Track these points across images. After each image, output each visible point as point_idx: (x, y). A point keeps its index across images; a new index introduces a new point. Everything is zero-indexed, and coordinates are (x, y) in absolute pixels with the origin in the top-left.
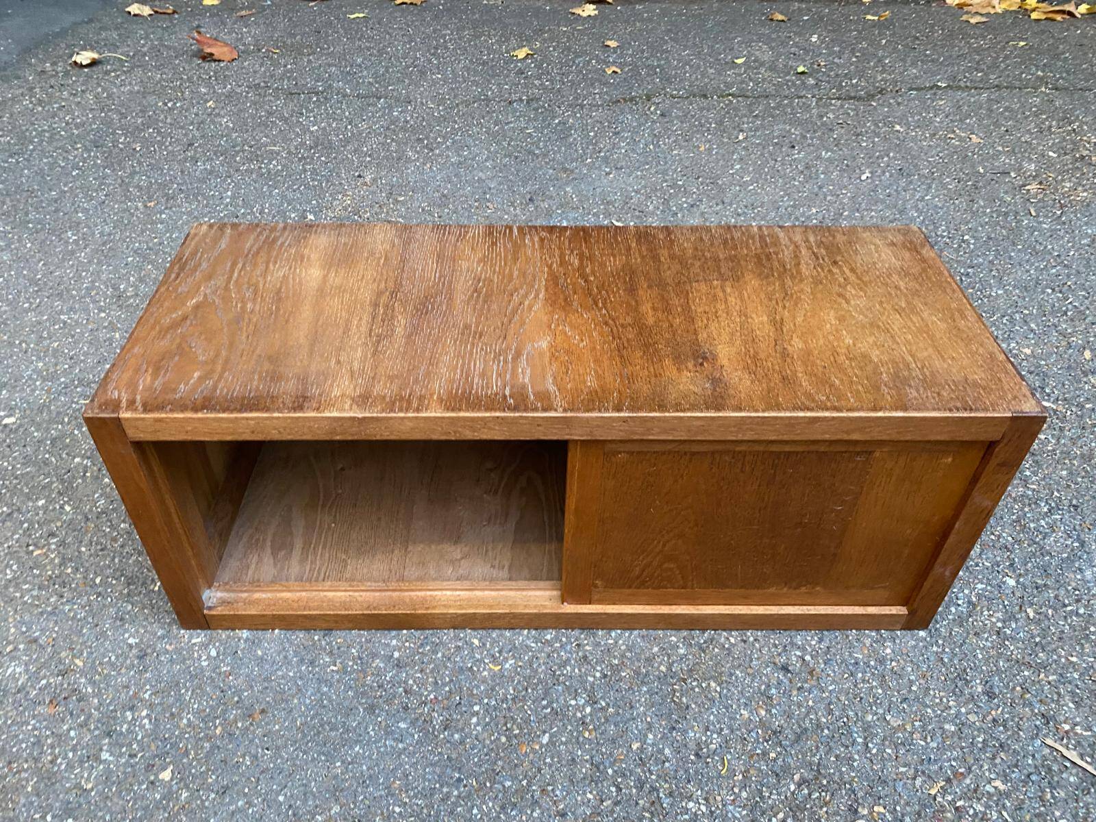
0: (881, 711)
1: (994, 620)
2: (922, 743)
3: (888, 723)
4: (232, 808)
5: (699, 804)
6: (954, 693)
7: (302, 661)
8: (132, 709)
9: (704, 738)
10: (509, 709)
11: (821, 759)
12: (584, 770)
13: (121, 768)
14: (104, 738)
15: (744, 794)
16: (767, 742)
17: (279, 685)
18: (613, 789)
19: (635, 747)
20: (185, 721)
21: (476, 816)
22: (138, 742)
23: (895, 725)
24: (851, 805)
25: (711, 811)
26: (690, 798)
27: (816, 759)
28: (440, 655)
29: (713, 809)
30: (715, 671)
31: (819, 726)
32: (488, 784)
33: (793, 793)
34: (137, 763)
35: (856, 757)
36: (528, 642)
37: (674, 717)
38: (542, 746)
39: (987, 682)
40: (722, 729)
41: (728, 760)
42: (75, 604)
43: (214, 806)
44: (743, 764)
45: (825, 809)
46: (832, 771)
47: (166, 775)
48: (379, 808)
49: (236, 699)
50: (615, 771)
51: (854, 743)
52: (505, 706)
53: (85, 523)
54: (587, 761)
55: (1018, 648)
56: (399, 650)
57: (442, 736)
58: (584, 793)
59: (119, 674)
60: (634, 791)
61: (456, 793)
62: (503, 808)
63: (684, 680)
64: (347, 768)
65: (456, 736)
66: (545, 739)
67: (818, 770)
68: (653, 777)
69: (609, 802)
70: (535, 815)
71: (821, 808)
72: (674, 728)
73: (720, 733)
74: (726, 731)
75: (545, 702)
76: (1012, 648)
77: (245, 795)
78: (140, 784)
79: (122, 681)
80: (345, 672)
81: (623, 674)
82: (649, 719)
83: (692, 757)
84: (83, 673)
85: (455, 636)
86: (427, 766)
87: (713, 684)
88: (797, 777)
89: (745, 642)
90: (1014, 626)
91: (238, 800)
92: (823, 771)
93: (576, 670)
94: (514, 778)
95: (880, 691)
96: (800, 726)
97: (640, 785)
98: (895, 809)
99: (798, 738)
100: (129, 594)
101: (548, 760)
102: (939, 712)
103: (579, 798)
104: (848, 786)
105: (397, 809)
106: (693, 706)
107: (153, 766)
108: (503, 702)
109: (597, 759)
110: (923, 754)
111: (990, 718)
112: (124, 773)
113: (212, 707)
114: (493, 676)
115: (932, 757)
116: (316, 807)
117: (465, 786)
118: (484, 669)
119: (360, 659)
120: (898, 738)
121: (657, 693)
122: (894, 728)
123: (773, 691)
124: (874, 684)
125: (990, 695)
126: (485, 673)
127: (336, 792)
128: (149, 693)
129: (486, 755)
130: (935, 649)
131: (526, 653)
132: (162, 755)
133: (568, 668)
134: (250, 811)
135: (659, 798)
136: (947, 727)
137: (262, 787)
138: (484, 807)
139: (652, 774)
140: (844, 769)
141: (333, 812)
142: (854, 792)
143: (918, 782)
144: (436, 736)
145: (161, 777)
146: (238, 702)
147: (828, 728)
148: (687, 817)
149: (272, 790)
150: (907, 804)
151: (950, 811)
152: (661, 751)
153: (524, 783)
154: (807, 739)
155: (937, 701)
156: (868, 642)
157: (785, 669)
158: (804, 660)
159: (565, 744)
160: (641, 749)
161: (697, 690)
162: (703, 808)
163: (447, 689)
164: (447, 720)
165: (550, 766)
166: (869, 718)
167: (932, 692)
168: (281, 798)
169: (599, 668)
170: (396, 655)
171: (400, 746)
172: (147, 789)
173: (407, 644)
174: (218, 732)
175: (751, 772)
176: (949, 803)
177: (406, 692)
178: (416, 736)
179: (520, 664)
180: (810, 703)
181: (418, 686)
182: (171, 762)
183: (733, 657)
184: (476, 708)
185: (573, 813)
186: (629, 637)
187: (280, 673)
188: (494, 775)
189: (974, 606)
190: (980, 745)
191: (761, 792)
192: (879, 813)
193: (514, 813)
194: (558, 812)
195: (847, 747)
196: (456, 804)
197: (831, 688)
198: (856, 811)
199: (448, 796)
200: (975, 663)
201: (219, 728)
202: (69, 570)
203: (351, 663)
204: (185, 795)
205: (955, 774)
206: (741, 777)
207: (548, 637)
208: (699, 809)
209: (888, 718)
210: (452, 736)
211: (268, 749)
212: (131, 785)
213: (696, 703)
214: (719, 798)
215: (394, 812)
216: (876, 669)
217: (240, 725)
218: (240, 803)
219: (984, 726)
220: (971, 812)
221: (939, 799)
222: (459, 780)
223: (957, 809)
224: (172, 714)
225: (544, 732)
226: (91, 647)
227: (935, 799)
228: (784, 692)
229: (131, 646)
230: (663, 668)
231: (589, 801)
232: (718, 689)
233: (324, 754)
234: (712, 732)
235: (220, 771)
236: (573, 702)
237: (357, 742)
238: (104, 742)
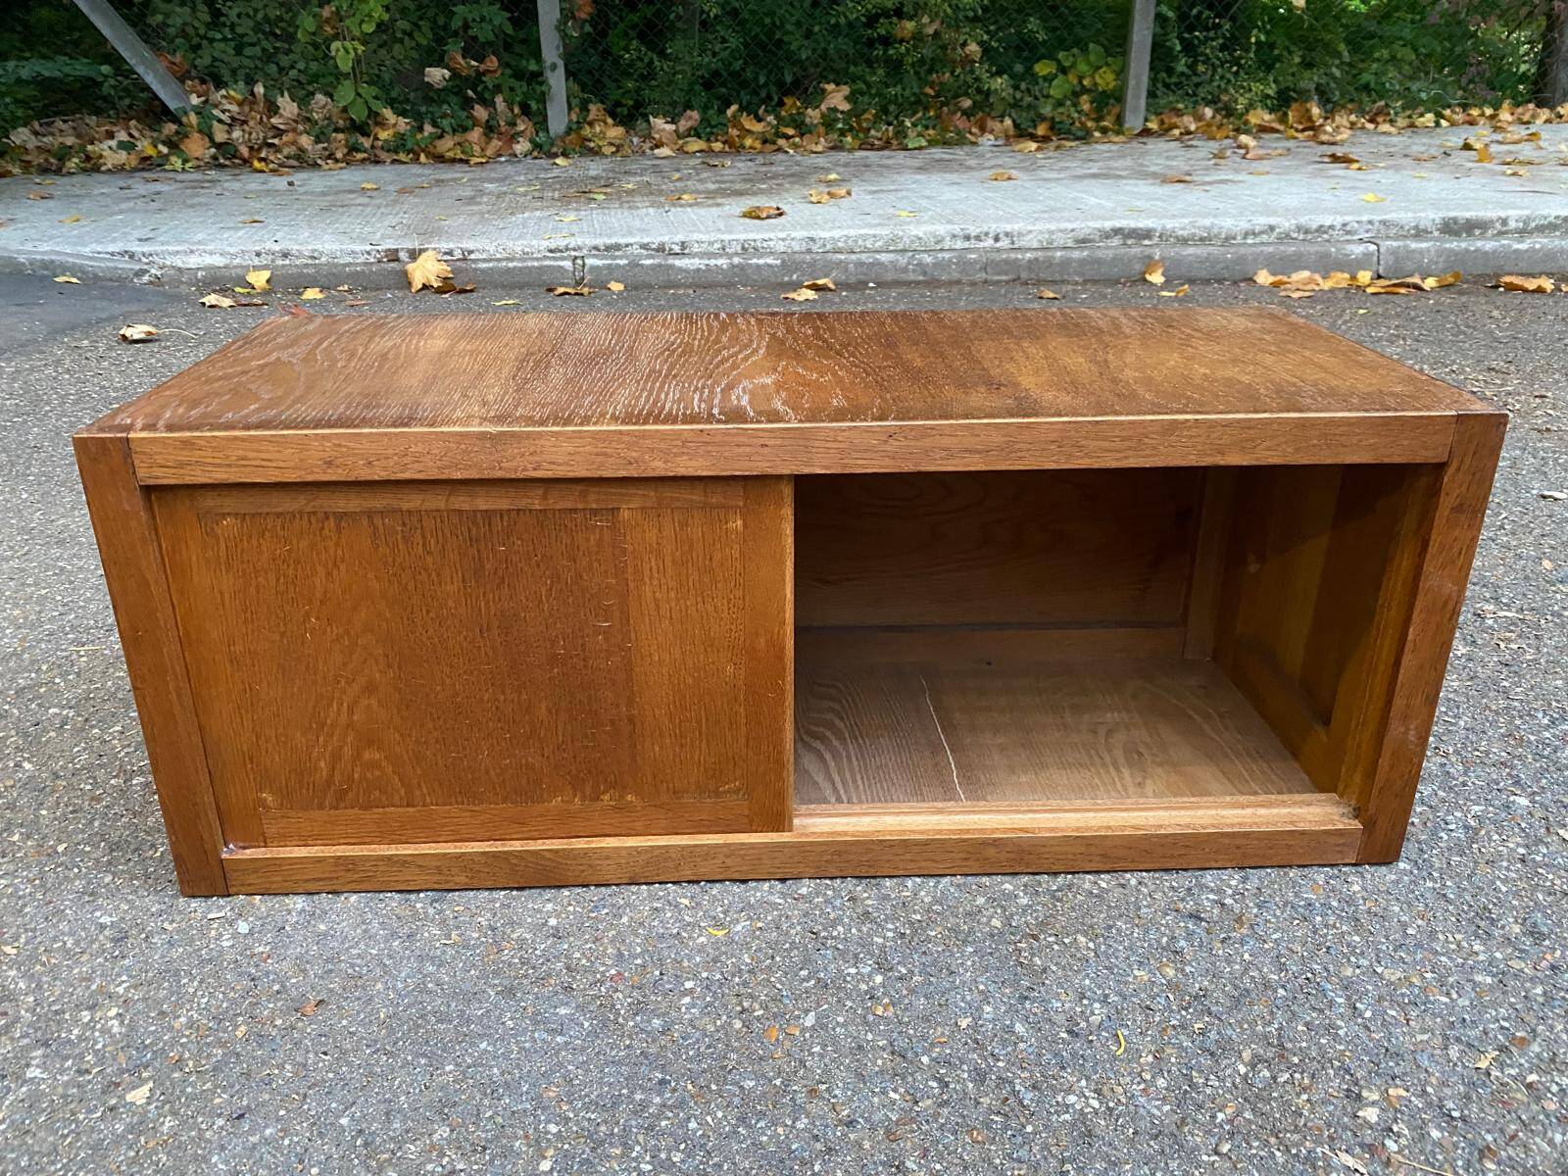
0: (1364, 962)
1: (1511, 845)
2: (1445, 999)
3: (1381, 976)
4: (254, 1139)
5: (1086, 1098)
6: (1477, 936)
7: (394, 935)
8: (92, 1008)
9: (1079, 1009)
10: (745, 984)
11: (1281, 1028)
12: (880, 1062)
13: (60, 1090)
14: (35, 1048)
15: (1161, 1083)
16: (1186, 1009)
17: (352, 966)
18: (934, 1084)
19: (964, 1023)
20: (183, 1020)
21: (695, 1131)
22: (96, 1052)
23: (1393, 978)
24: (1348, 1090)
25: (1108, 1108)
26: (1069, 1091)
27: (1272, 1029)
28: (625, 919)
29: (1111, 1104)
30: (1083, 924)
31: (1267, 985)
32: (714, 1087)
33: (1245, 1078)
34: (89, 1082)
35: (1339, 1023)
36: (772, 898)
37: (1026, 984)
38: (804, 1030)
39: (1525, 919)
40: (1106, 996)
41: (1124, 1036)
42: (17, 877)
43: (221, 1138)
44: (1152, 1042)
45: (1305, 1097)
46: (1304, 1044)
47: (139, 1096)
48: (523, 1129)
49: (276, 987)
50: (933, 1060)
51: (1331, 1004)
52: (737, 979)
53: (53, 781)
54: (884, 1049)
55: (1560, 877)
56: (558, 917)
57: (631, 1024)
58: (884, 1092)
59: (77, 962)
60: (971, 1085)
61: (657, 1100)
62: (742, 1120)
63: (1035, 937)
64: (464, 1073)
65: (657, 1022)
66: (810, 1020)
67: (1281, 1045)
68: (1001, 1064)
69: (929, 1102)
70: (800, 1125)
71: (1298, 1095)
72: (1026, 998)
73: (1105, 998)
74: (1113, 998)
75: (804, 973)
76: (1551, 877)
77: (279, 1119)
78: (90, 1111)
79: (80, 972)
80: (467, 947)
81: (933, 933)
82: (982, 987)
83: (1064, 1035)
84: (15, 963)
85: (650, 895)
86: (607, 1064)
87: (1082, 939)
88: (1247, 1055)
89: (1123, 886)
90: (1545, 851)
91: (265, 1127)
92: (1289, 1045)
93: (854, 931)
94: (759, 1076)
95: (1357, 938)
96: (1236, 987)
97: (980, 1077)
98: (1424, 1091)
99: (1237, 1002)
100: (109, 863)
101: (817, 1049)
102: (1460, 961)
103: (876, 1100)
104: (1336, 1063)
105: (553, 1128)
106: (1054, 968)
107: (118, 1085)
108: (733, 976)
109: (901, 1043)
110: (1450, 1015)
111: (1544, 964)
112: (64, 1096)
113: (233, 1001)
114: (716, 944)
115: (1466, 1017)
116: (407, 1132)
117: (674, 1090)
118: (700, 935)
119: (493, 929)
120: (1403, 995)
121: (991, 954)
122: (1392, 983)
123: (1183, 943)
124: (1344, 928)
125: (1536, 935)
126: (702, 939)
127: (443, 1109)
128: (124, 985)
129: (709, 1047)
130: (1429, 884)
131: (768, 912)
132: (136, 1070)
133: (840, 928)
134: (286, 1142)
135: (1015, 1093)
136: (1479, 978)
137: (312, 1107)
138: (709, 1119)
139: (999, 1060)
140: (1323, 1041)
141: (436, 1137)
142: (1348, 1071)
143: (1454, 1052)
144: (622, 1026)
145: (129, 1098)
146: (278, 992)
147: (1283, 987)
148: (1067, 1117)
149: (329, 1110)
150: (1444, 1084)
151: (1519, 1090)
152: (1010, 1030)
153: (778, 1082)
154: (1251, 1004)
155: (1453, 947)
156: (1321, 879)
157: (1196, 917)
158: (1223, 905)
159: (843, 1025)
160: (975, 1027)
161: (1056, 947)
162: (1095, 1104)
163: (639, 961)
164: (639, 1003)
165: (822, 1056)
166: (1349, 972)
167: (1441, 936)
168: (344, 1121)
169: (890, 926)
170: (553, 922)
171: (559, 1039)
172: (102, 1119)
173: (571, 908)
174: (239, 1034)
175: (1168, 1051)
176: (1515, 1078)
177: (568, 968)
178: (586, 1024)
179: (760, 925)
180: (1246, 956)
181: (588, 960)
182: (150, 1078)
183: (1109, 907)
184: (689, 985)
185: (866, 1120)
186: (935, 887)
187: (354, 952)
188: (723, 1073)
189: (1476, 831)
190: (1541, 1000)
191: (1189, 1078)
192: (1399, 1097)
193: (762, 1124)
194: (840, 1120)
195: (1321, 1011)
196: (659, 1117)
197: (1275, 936)
198: (1359, 1097)
199: (644, 1105)
200: (1498, 898)
201: (243, 1028)
202: (16, 838)
203: (476, 935)
204: (169, 1123)
205: (1513, 1039)
206: (1150, 1058)
207: (804, 891)
208: (1088, 1105)
209: (1379, 970)
210: (649, 1022)
211: (325, 1054)
212: (73, 1114)
213: (1056, 964)
214: (1120, 1090)
215: (547, 1132)
216: (1343, 910)
217: (279, 1022)
218: (268, 1132)
219: (1539, 974)
220: (1555, 1088)
221: (1495, 1073)
222: (663, 1082)
223: (1529, 1086)
224: (162, 1013)
225: (807, 1012)
226: (34, 930)
227: (1489, 1074)
228: (1201, 946)
229: (103, 927)
230: (996, 923)
231: (893, 1102)
232: (1091, 945)
233: (424, 1055)
234: (1092, 1000)
235: (237, 1087)
236: (853, 971)
237: (481, 1036)
238: (34, 1054)
